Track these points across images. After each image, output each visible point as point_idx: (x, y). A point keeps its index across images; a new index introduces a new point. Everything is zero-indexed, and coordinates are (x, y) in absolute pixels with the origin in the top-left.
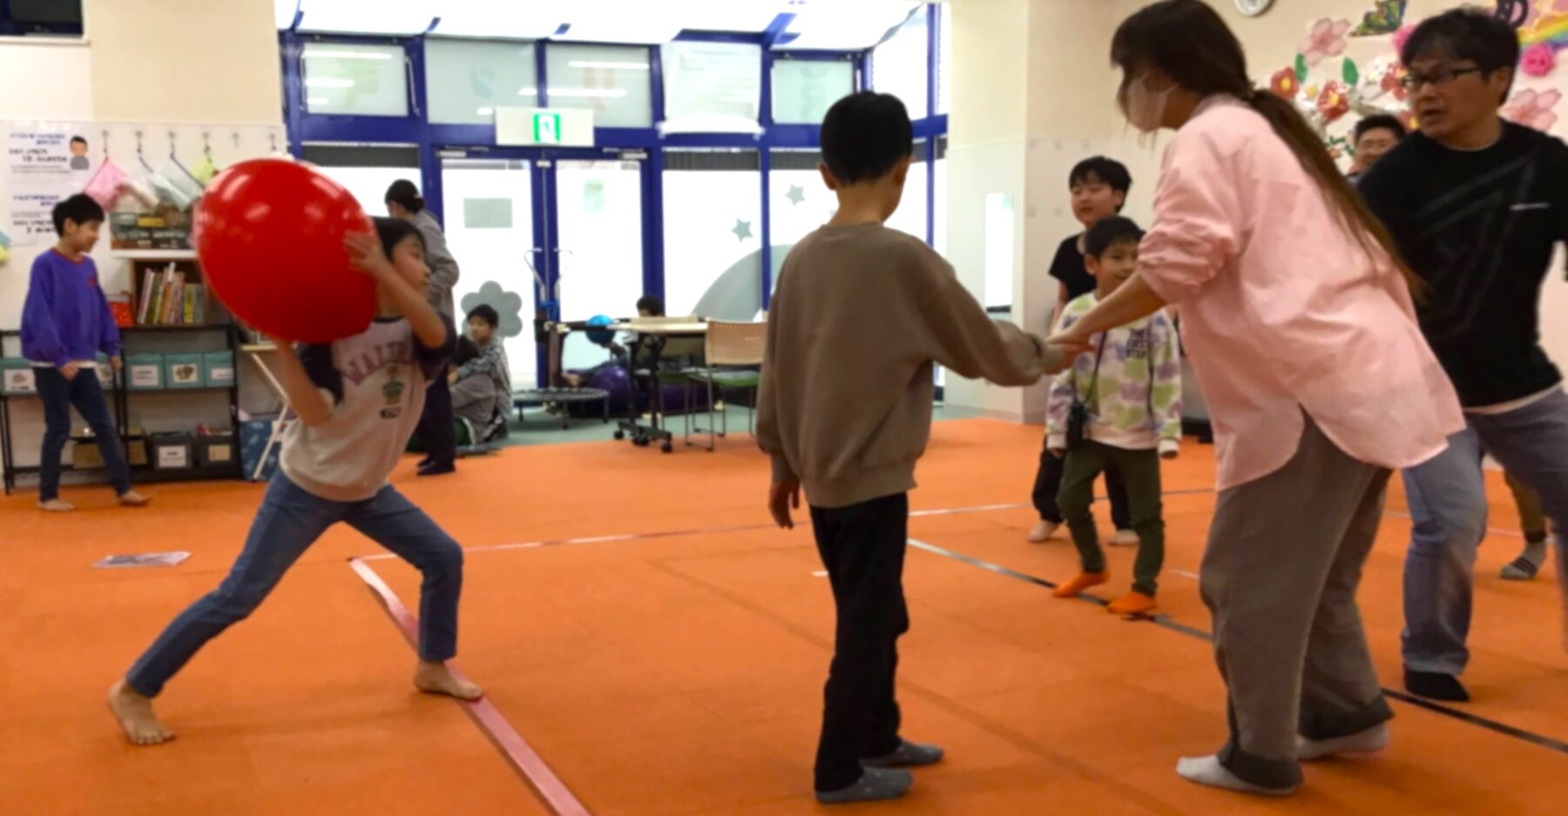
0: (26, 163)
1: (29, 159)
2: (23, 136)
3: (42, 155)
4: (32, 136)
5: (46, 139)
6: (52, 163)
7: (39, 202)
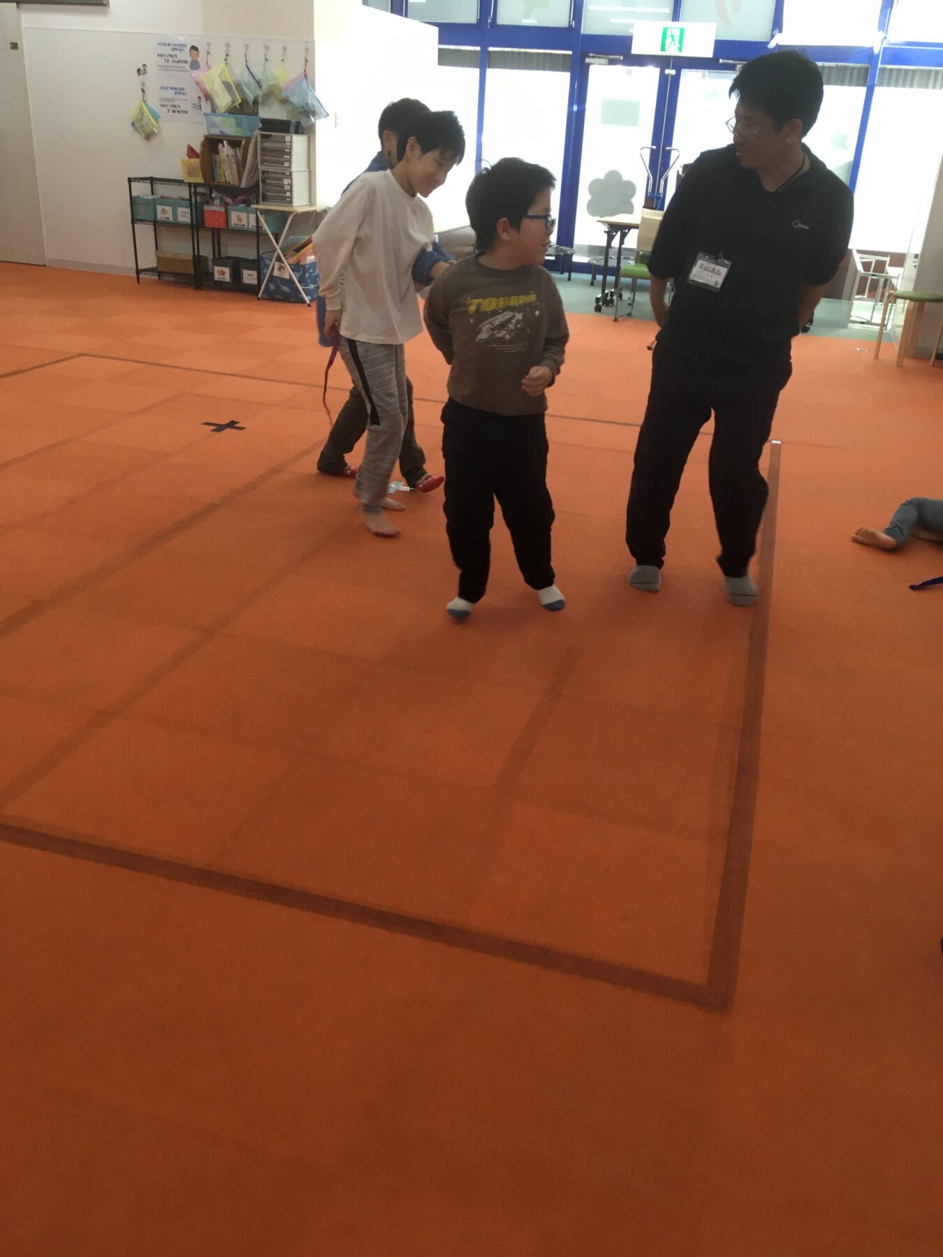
0: (167, 64)
1: (168, 62)
2: (165, 44)
3: (177, 59)
4: (169, 45)
5: (177, 47)
6: (180, 65)
7: (174, 91)
